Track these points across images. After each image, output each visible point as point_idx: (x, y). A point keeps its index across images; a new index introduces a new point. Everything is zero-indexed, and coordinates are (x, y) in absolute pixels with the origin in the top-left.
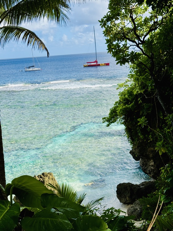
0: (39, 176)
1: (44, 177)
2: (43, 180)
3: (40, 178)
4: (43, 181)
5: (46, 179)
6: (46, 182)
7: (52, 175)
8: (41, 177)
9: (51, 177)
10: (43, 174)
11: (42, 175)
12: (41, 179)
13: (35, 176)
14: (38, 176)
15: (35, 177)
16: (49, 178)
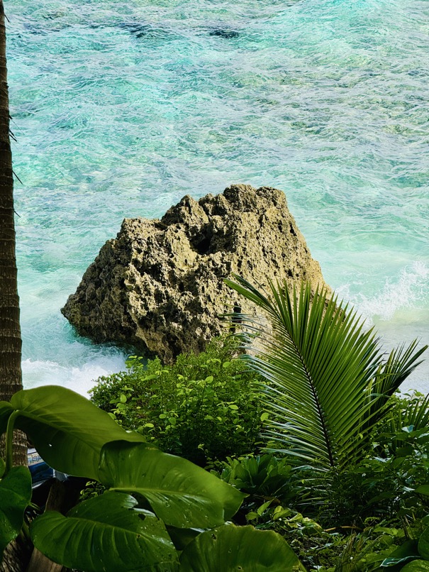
0: (207, 200)
1: (237, 213)
2: (225, 229)
3: (214, 213)
4: (230, 232)
5: (247, 222)
6: (241, 239)
7: (279, 202)
8: (219, 211)
9: (271, 213)
10: (231, 193)
11: (224, 199)
12: (217, 217)
13: (186, 198)
14: (202, 203)
15: (187, 205)
16: (260, 221)
